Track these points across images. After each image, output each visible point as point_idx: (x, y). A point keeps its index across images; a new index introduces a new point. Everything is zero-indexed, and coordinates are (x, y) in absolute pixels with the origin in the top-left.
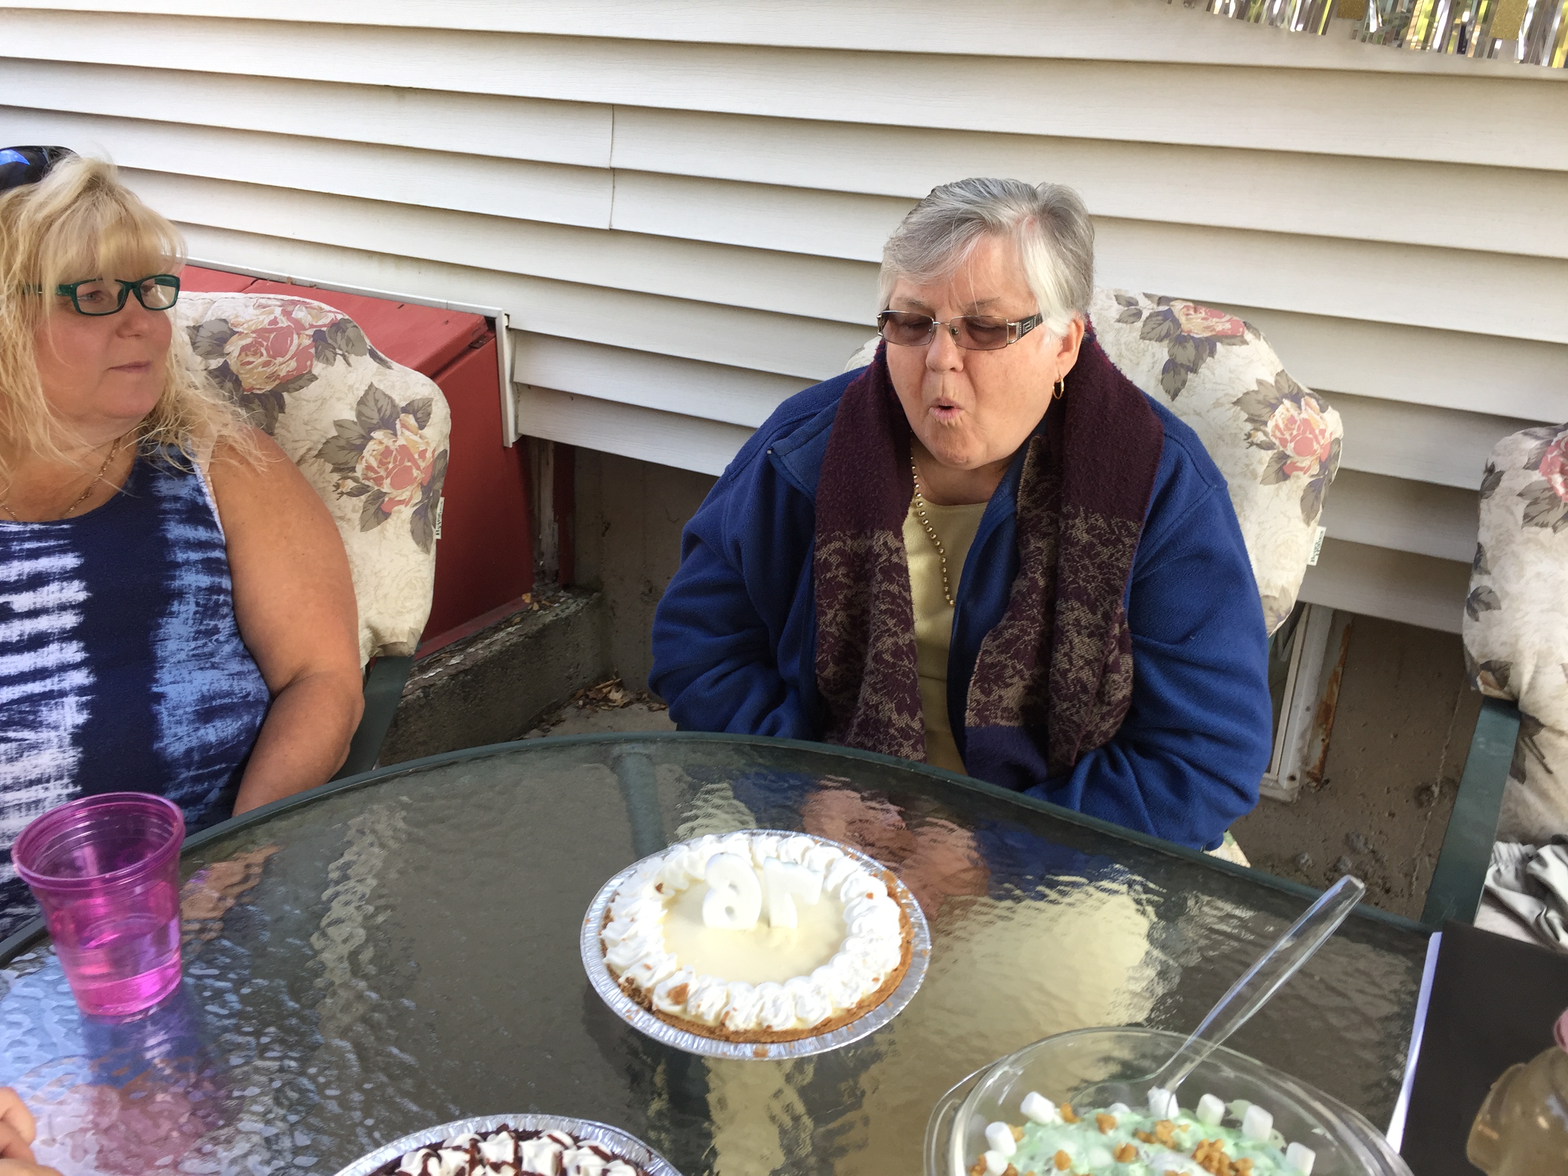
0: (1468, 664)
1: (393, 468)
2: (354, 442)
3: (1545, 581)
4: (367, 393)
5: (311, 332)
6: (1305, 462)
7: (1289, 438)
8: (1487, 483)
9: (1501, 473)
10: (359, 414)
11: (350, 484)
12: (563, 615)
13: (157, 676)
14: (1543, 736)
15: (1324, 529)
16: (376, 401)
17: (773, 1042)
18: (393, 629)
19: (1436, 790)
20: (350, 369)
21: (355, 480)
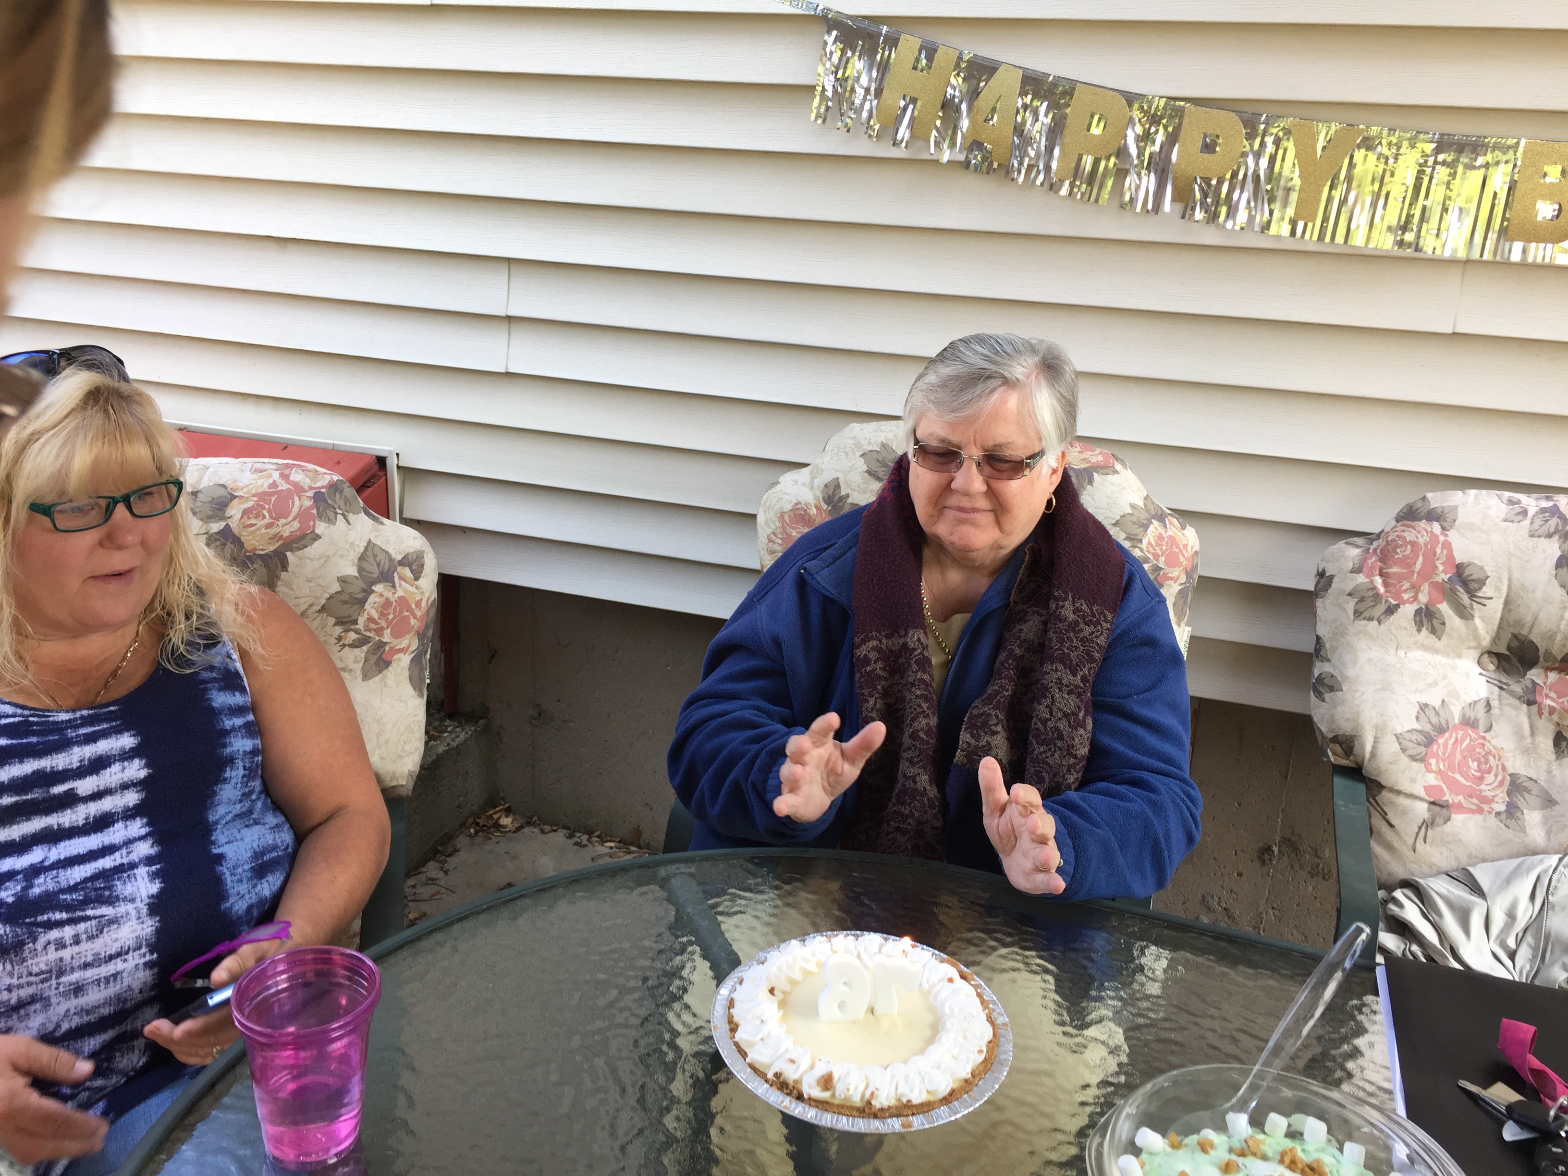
0: (1320, 738)
1: (394, 619)
2: (357, 596)
3: (1375, 664)
4: (366, 548)
5: (311, 494)
6: (1174, 573)
7: (1160, 553)
8: (1320, 586)
9: (1331, 577)
10: (360, 569)
11: (352, 636)
12: (454, 744)
13: (213, 838)
14: (1385, 794)
15: (1190, 629)
16: (375, 556)
17: (913, 1114)
18: (394, 773)
19: (1276, 849)
20: (350, 527)
21: (357, 632)
